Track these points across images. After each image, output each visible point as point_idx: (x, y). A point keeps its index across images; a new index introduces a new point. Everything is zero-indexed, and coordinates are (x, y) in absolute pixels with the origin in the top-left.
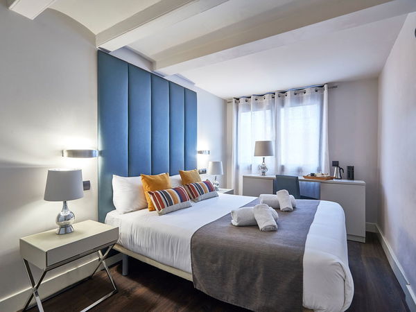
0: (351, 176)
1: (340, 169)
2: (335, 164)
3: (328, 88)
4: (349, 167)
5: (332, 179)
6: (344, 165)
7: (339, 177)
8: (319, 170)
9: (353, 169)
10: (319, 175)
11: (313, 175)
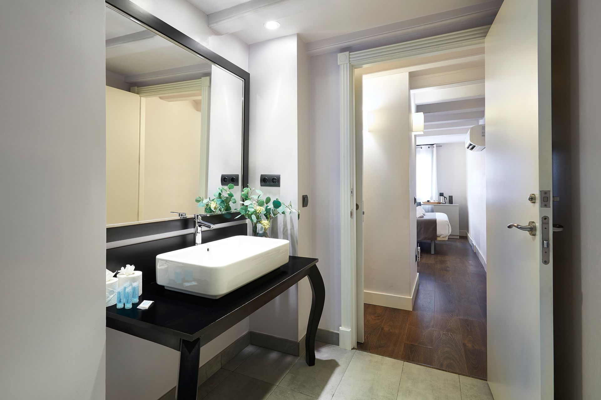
0: (451, 202)
1: (445, 197)
2: (441, 195)
3: (437, 146)
4: (450, 196)
5: (440, 203)
6: (447, 195)
7: (444, 203)
8: (432, 198)
9: (452, 198)
10: (432, 201)
11: (428, 201)
